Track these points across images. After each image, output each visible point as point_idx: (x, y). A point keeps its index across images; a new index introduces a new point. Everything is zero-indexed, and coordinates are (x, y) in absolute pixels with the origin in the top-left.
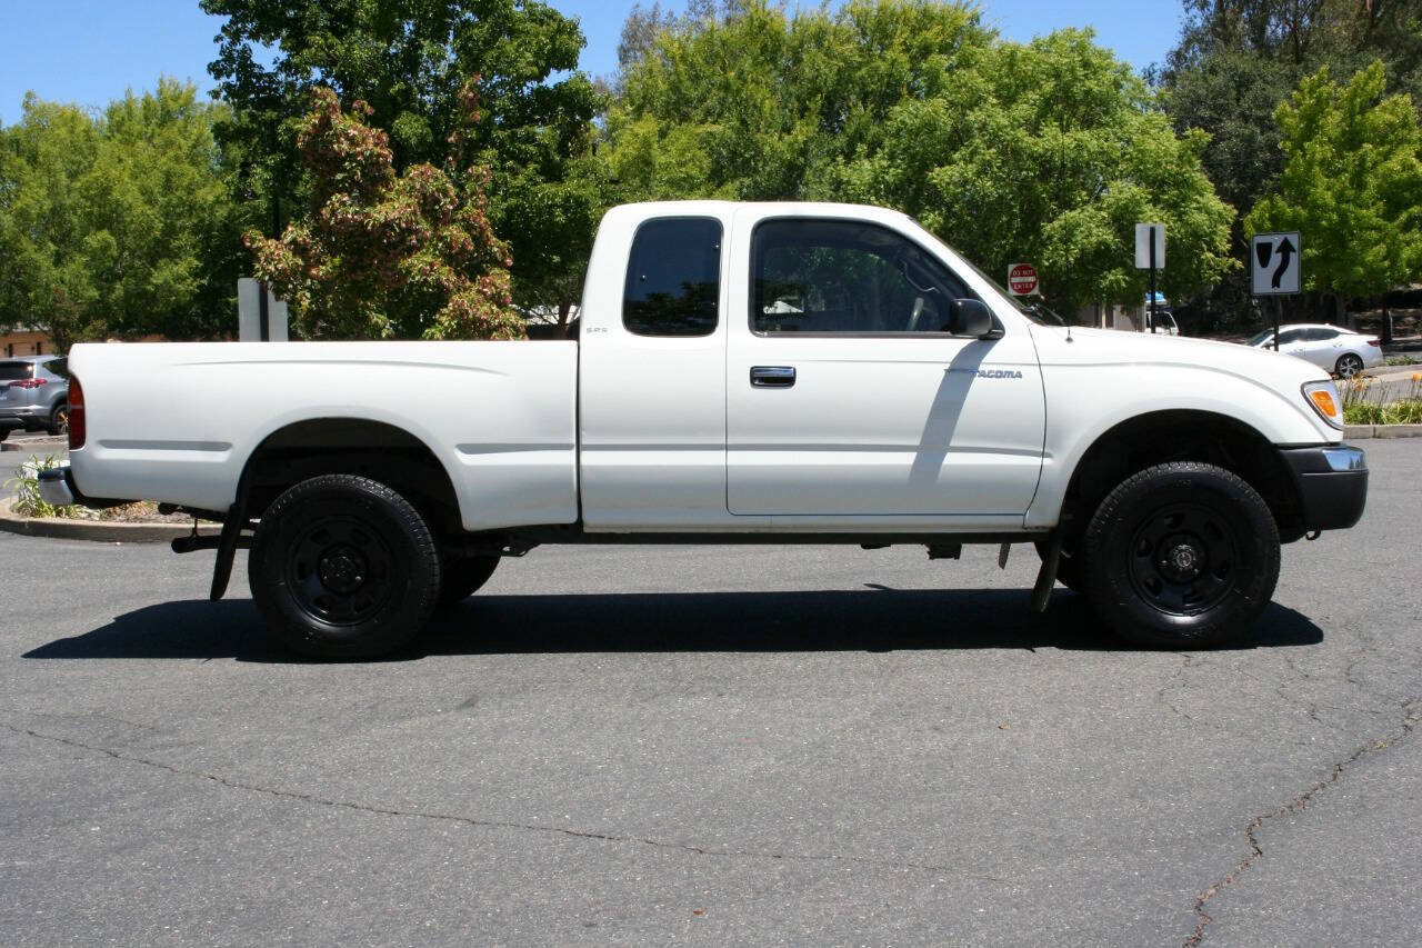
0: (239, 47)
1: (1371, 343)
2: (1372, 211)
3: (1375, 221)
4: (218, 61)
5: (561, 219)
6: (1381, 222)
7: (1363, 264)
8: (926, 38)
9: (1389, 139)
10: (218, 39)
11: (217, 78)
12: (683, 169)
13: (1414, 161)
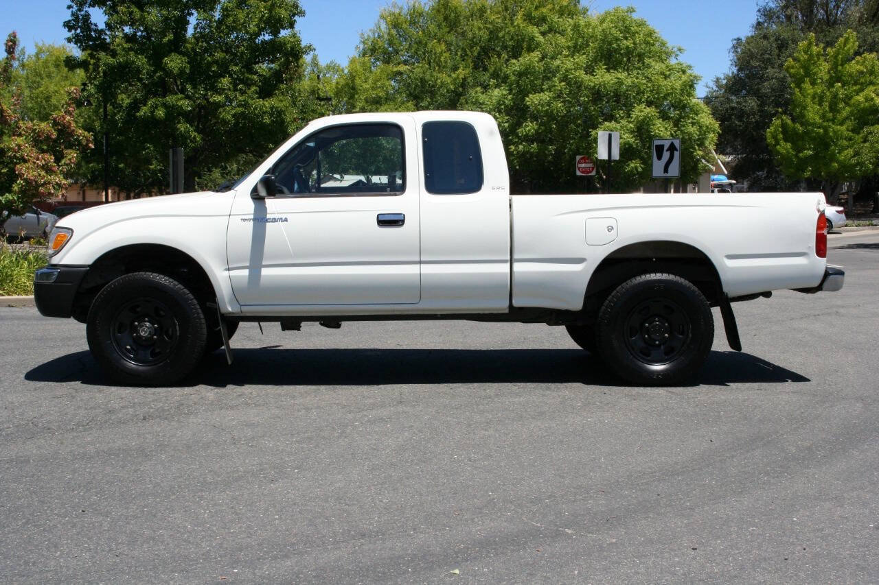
0: (83, 13)
1: (838, 212)
2: (844, 128)
3: (846, 133)
4: (70, 21)
5: (267, 120)
6: (851, 134)
7: (838, 161)
8: (542, 13)
9: (860, 82)
10: (69, 7)
11: (70, 31)
12: (375, 92)
13: (873, 95)
